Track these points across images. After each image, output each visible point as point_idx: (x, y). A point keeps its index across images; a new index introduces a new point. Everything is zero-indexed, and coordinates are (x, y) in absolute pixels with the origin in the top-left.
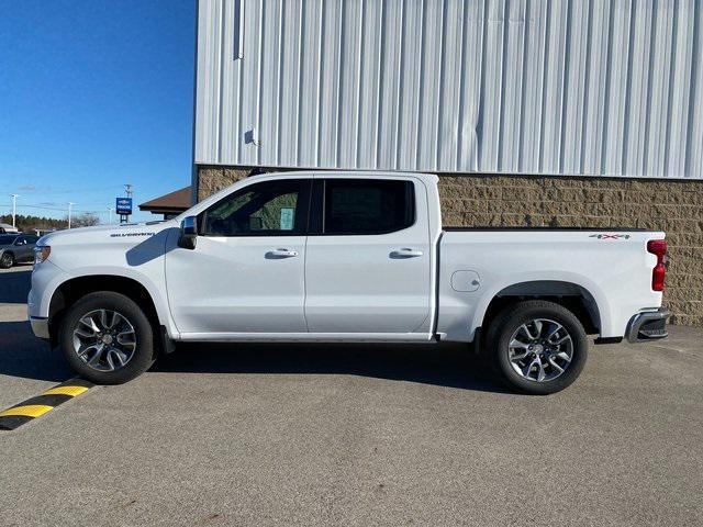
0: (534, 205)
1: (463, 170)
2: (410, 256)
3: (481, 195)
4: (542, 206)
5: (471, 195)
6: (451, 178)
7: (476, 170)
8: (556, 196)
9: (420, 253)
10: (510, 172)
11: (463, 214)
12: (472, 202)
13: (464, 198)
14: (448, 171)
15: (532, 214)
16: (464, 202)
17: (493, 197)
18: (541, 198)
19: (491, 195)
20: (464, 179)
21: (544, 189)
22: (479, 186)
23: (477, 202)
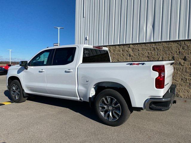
0: (176, 52)
1: (147, 41)
2: (69, 72)
3: (154, 50)
4: (179, 52)
5: (151, 50)
6: (143, 45)
7: (152, 41)
8: (186, 48)
9: (72, 71)
10: (165, 40)
11: (148, 57)
12: (151, 53)
13: (148, 51)
14: (142, 42)
15: (175, 56)
16: (148, 53)
17: (159, 50)
18: (179, 49)
19: (158, 49)
20: (148, 44)
21: (180, 46)
22: (154, 46)
23: (153, 52)
